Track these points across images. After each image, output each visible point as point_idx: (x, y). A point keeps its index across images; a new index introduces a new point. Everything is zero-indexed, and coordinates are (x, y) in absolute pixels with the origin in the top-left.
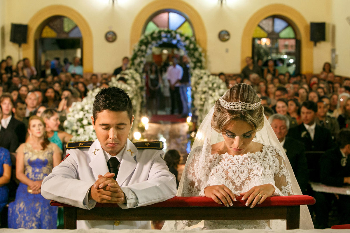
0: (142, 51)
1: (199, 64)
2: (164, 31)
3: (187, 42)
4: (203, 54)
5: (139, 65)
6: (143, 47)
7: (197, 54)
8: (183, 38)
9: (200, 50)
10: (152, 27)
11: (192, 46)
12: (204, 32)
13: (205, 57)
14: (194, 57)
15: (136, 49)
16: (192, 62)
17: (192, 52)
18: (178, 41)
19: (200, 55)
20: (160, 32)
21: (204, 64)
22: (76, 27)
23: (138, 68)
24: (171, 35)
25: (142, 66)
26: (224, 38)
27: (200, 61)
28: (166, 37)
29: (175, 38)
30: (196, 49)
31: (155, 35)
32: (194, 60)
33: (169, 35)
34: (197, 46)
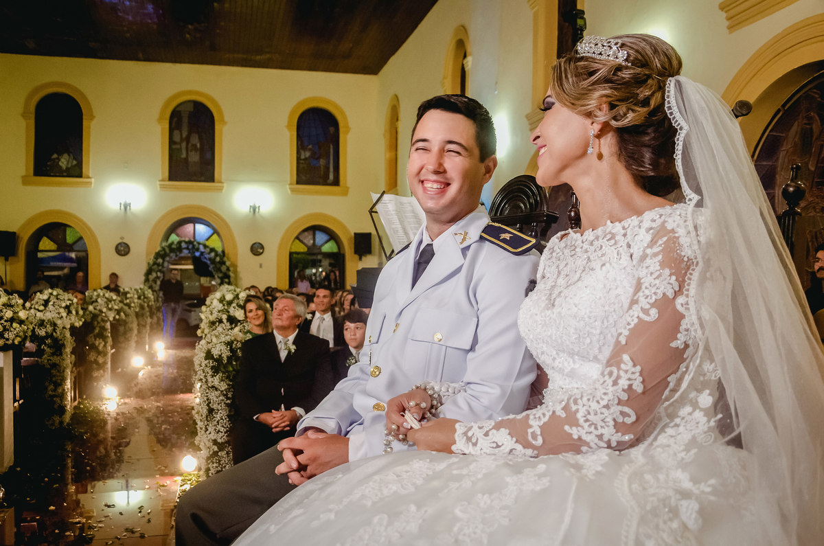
0: (158, 265)
1: (227, 280)
2: (185, 242)
3: (213, 254)
4: (231, 269)
5: (154, 281)
6: (160, 261)
7: (224, 268)
8: (208, 250)
9: (228, 263)
10: (174, 238)
11: (218, 259)
12: (235, 246)
13: (236, 272)
14: (221, 272)
15: (151, 262)
16: (218, 277)
17: (218, 266)
18: (202, 253)
19: (228, 269)
20: (180, 243)
21: (232, 280)
22: (81, 238)
23: (154, 285)
24: (194, 246)
25: (159, 283)
26: (258, 252)
27: (228, 277)
28: (187, 248)
29: (198, 250)
30: (223, 263)
31: (174, 246)
32: (220, 275)
33: (190, 247)
34: (225, 259)
